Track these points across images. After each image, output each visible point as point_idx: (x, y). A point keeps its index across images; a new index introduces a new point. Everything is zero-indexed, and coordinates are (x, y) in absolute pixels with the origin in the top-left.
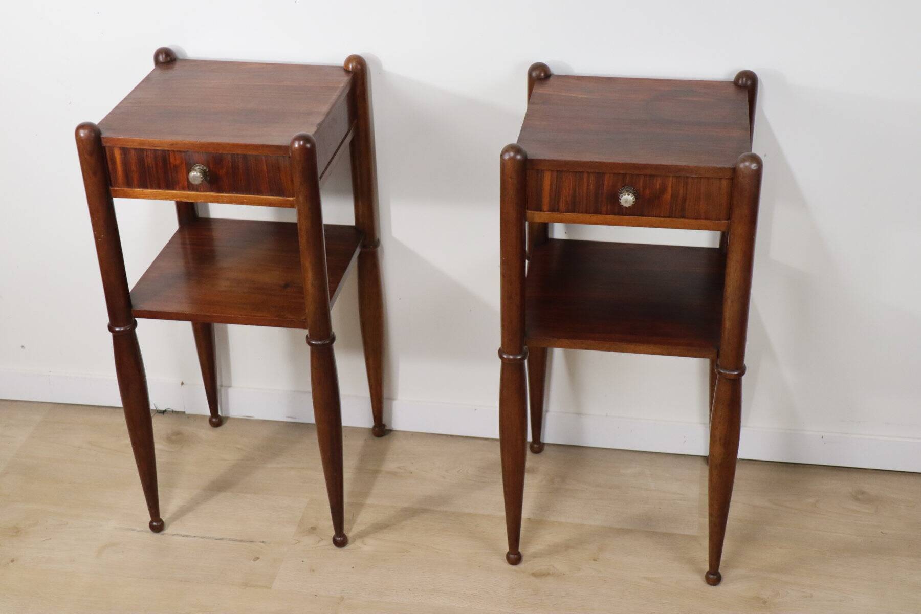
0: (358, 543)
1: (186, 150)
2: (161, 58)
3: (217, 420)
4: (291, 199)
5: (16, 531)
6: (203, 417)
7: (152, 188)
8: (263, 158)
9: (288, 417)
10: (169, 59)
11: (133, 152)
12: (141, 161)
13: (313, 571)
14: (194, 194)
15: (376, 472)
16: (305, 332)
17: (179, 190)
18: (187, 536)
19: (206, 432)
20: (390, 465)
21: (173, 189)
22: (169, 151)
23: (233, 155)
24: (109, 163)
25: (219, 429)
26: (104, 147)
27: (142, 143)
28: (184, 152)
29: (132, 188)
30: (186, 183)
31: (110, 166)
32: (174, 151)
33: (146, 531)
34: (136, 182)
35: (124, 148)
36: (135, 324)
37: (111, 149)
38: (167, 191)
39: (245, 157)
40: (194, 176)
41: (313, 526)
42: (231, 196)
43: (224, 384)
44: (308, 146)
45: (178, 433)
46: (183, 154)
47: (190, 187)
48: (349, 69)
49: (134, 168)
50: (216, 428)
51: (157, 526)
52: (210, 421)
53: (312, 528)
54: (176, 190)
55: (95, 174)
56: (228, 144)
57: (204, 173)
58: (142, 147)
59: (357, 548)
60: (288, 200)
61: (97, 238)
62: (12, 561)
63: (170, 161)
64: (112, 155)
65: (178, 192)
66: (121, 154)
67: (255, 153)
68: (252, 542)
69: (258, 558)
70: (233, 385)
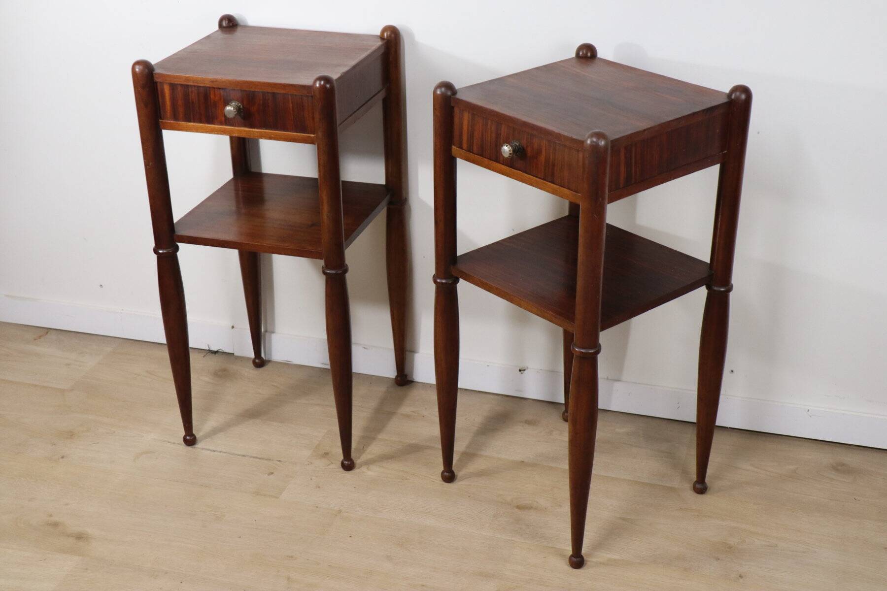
0: (364, 469)
1: (224, 87)
2: (224, 24)
3: (260, 362)
4: (312, 135)
5: (71, 435)
6: (248, 359)
7: (194, 122)
8: (290, 97)
9: (323, 364)
10: (231, 24)
11: (179, 88)
12: (186, 96)
13: (319, 487)
14: (229, 129)
15: (391, 414)
16: (322, 263)
17: (217, 125)
18: (215, 451)
19: (250, 371)
20: (405, 409)
21: (213, 123)
22: (210, 87)
23: (264, 94)
24: (160, 97)
25: (261, 369)
26: (156, 83)
27: (188, 79)
28: (223, 89)
29: (178, 121)
30: (223, 119)
31: (160, 100)
32: (214, 88)
33: (181, 445)
34: (181, 116)
35: (172, 84)
36: (177, 248)
37: (162, 84)
38: (207, 125)
39: (274, 94)
40: (229, 110)
41: (326, 452)
42: (260, 132)
43: (268, 330)
44: (328, 86)
45: (225, 370)
46: (222, 91)
47: (227, 121)
48: (384, 36)
49: (180, 102)
50: (258, 369)
51: (190, 440)
52: (254, 362)
53: (325, 453)
54: (214, 124)
55: (146, 106)
56: (260, 83)
57: (239, 110)
58: (187, 84)
59: (362, 473)
60: (309, 136)
61: (146, 165)
62: (62, 457)
63: (210, 97)
64: (163, 90)
65: (216, 126)
66: (170, 90)
67: (282, 92)
68: (270, 460)
69: (272, 473)
70: (276, 331)
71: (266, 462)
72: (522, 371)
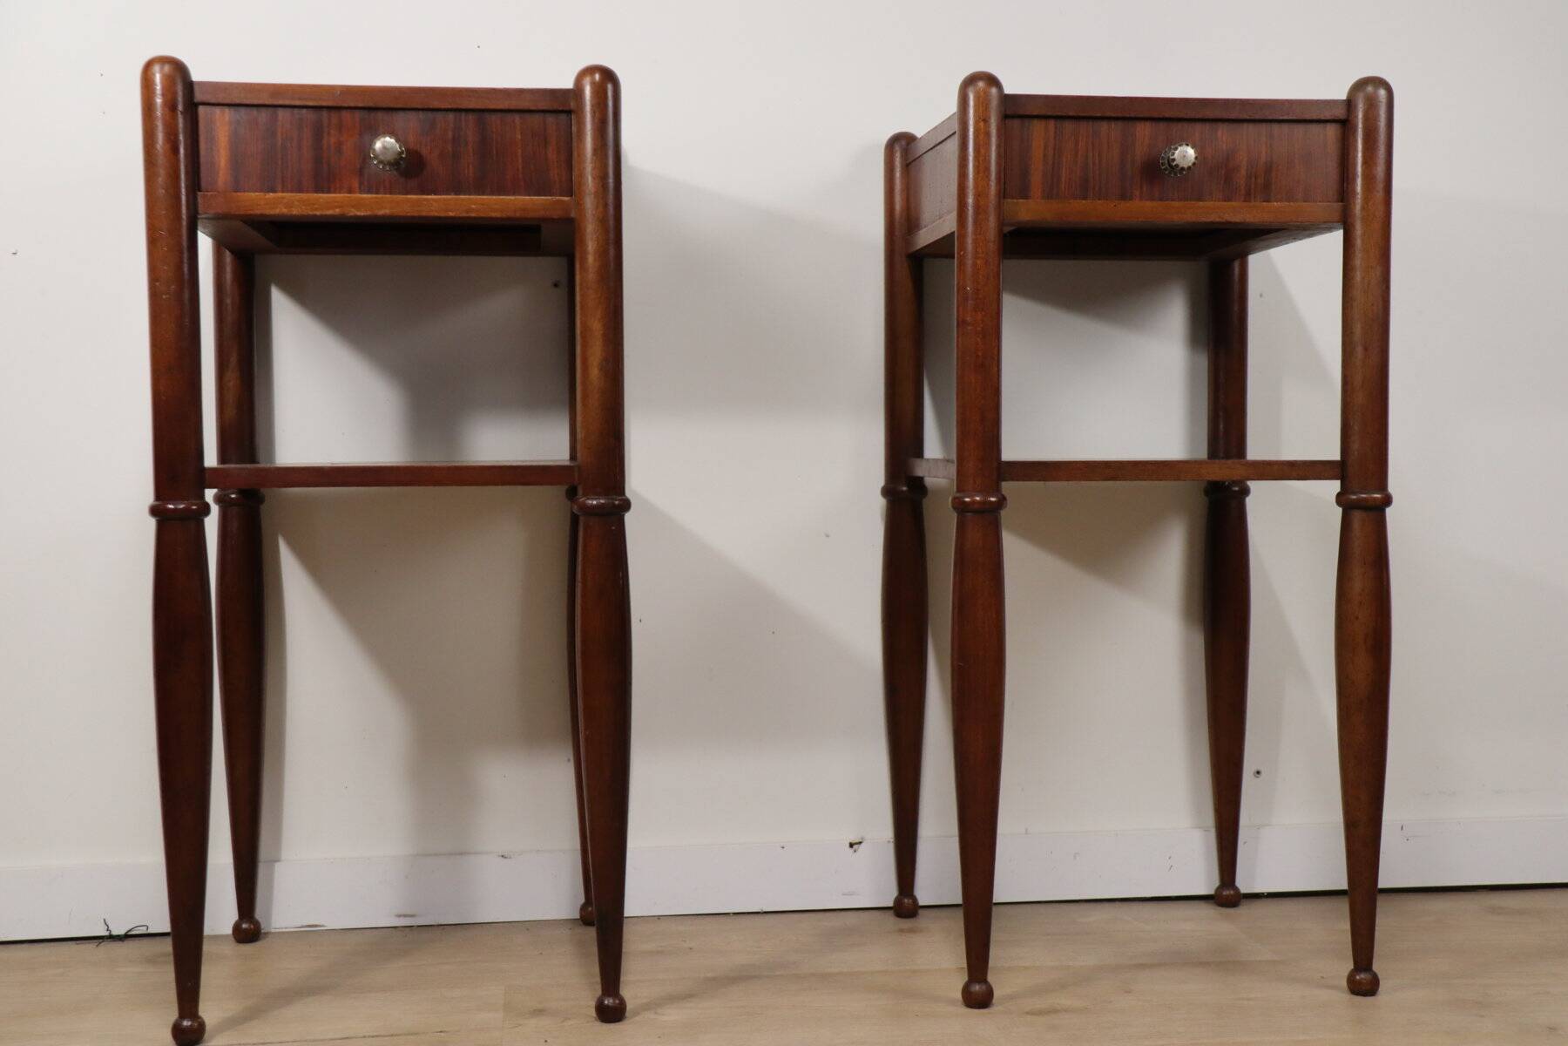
3: (250, 926)
4: (566, 199)
9: (399, 916)
17: (342, 192)
21: (328, 192)
22: (328, 110)
23: (457, 113)
24: (202, 140)
26: (198, 105)
27: (278, 92)
28: (361, 109)
30: (356, 178)
31: (202, 147)
32: (341, 110)
34: (252, 179)
37: (211, 108)
38: (316, 194)
39: (482, 115)
40: (384, 148)
41: (537, 1009)
46: (358, 114)
47: (367, 181)
49: (252, 149)
50: (244, 947)
51: (192, 1027)
52: (236, 932)
54: (333, 194)
56: (451, 90)
58: (276, 101)
60: (558, 202)
63: (328, 132)
64: (211, 123)
65: (339, 195)
66: (230, 120)
70: (283, 858)
71: (409, 1038)
72: (855, 847)
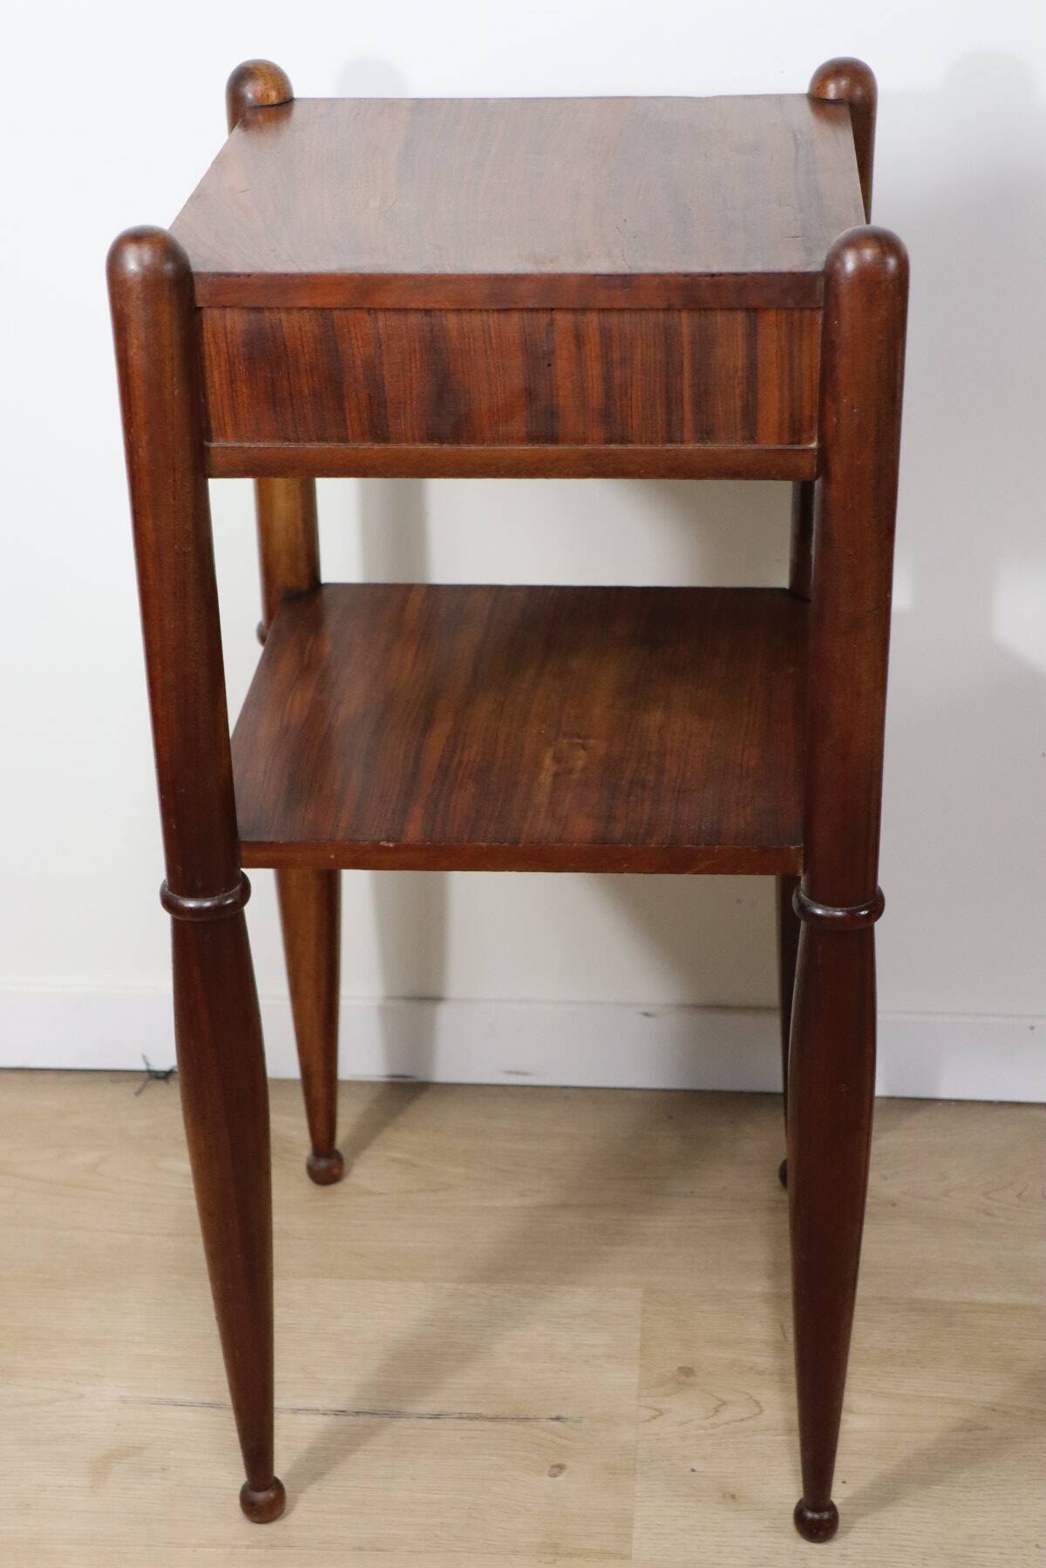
68: (527, 1419)
69: (561, 1467)
71: (519, 1428)
